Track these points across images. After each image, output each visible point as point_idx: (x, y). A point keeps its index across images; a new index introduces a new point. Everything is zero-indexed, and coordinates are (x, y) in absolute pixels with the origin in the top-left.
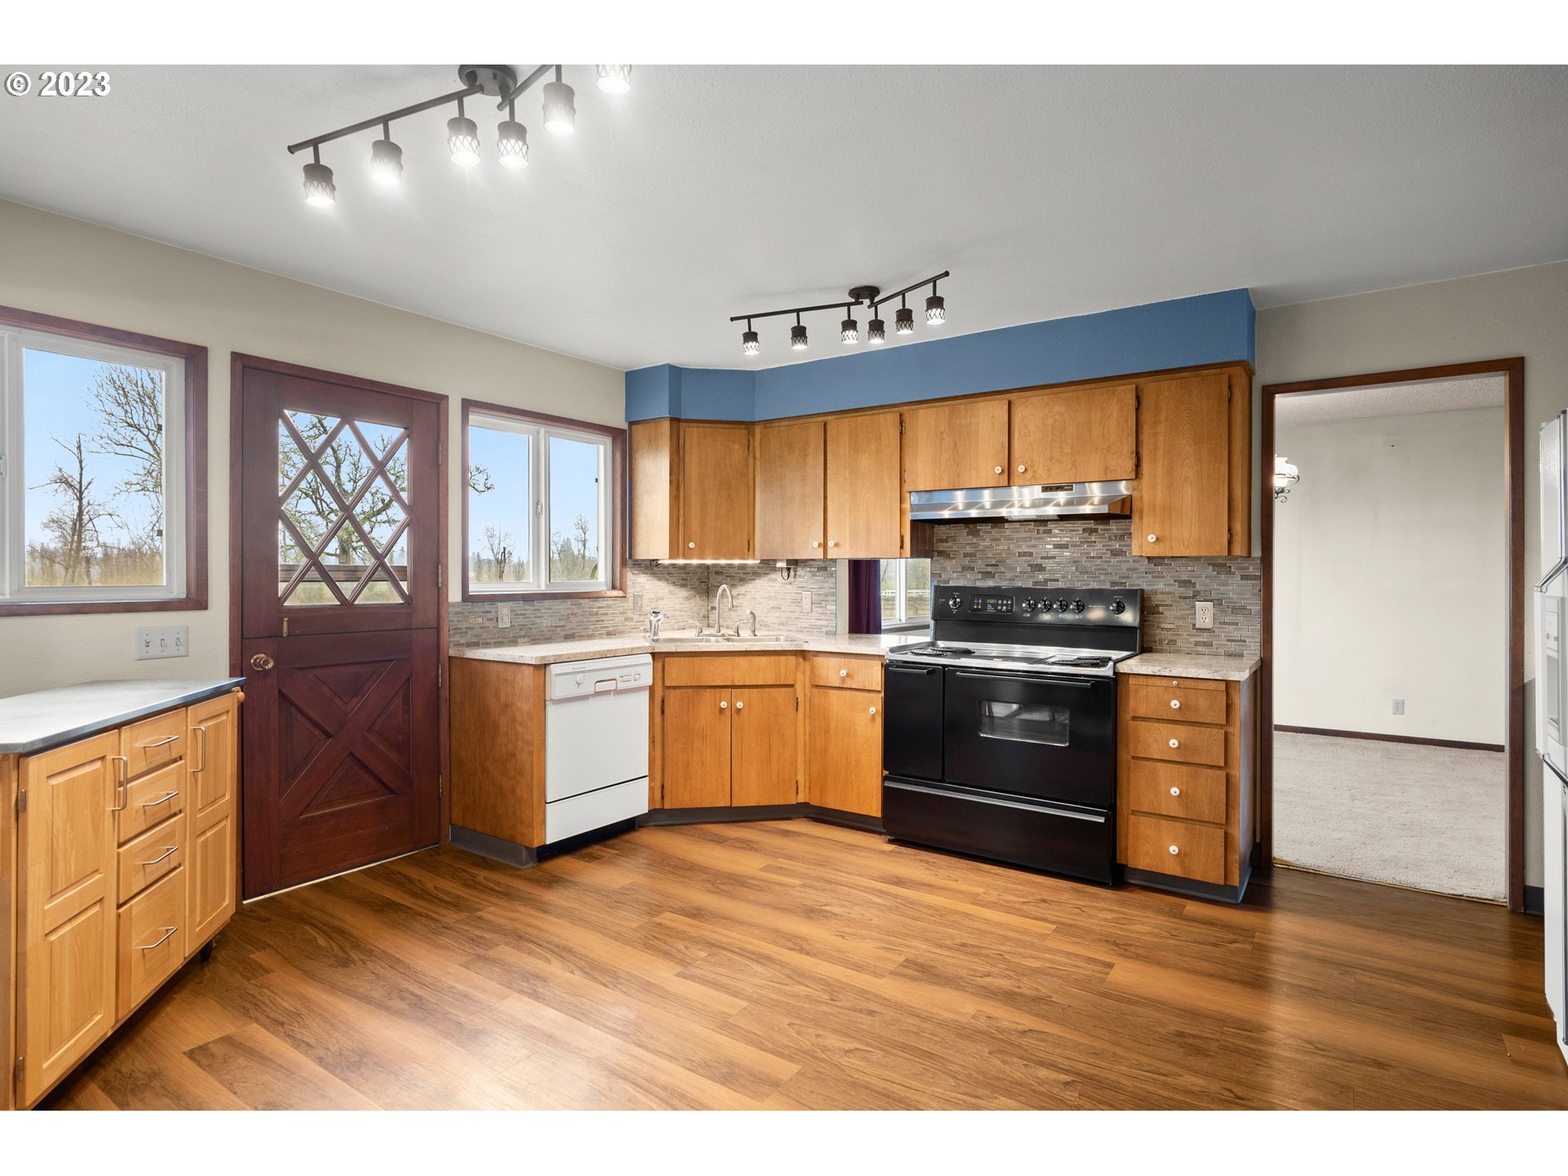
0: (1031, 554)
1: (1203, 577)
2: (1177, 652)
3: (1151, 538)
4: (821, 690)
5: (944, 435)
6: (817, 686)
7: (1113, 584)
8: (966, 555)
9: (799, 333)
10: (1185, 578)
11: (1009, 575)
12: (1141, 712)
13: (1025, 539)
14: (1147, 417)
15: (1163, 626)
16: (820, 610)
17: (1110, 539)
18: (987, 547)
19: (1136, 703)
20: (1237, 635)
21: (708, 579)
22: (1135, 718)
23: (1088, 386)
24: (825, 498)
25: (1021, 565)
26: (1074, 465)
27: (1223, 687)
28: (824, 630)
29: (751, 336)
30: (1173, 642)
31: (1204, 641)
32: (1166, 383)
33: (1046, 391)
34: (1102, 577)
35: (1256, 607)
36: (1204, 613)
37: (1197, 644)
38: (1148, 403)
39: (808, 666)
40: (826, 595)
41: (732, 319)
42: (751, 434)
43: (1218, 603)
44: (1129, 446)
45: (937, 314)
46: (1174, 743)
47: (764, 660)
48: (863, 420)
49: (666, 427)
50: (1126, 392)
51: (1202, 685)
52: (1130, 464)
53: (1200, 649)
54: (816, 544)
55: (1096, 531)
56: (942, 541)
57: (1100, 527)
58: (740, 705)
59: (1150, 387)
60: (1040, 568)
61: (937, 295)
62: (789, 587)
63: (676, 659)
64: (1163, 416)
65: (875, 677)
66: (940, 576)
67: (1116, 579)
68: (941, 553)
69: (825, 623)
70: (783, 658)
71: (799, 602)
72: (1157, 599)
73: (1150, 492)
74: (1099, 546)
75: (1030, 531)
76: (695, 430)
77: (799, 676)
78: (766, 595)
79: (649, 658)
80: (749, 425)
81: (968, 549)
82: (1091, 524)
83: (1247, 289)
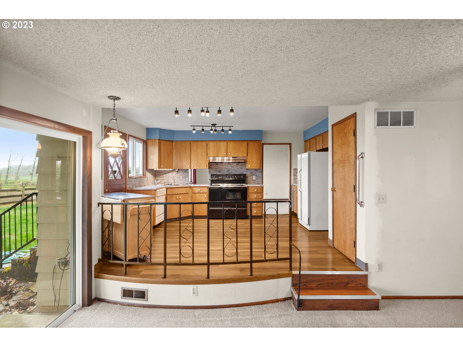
0: (227, 168)
1: (254, 172)
2: (250, 184)
3: (249, 166)
4: (194, 194)
5: (215, 147)
6: (193, 193)
7: (241, 173)
8: (215, 168)
9: (203, 130)
10: (251, 172)
11: (223, 172)
12: (251, 192)
13: (226, 166)
14: (249, 147)
15: (248, 180)
16: (184, 179)
17: (240, 166)
18: (219, 167)
19: (250, 191)
20: (259, 181)
21: (155, 173)
22: (250, 193)
23: (240, 141)
24: (191, 157)
25: (226, 170)
26: (238, 153)
27: (261, 187)
28: (185, 183)
29: (194, 129)
30: (250, 182)
31: (254, 181)
32: (251, 142)
33: (233, 141)
34: (239, 172)
35: (261, 176)
36: (254, 178)
37: (253, 182)
38: (249, 145)
39: (191, 189)
40: (186, 176)
41: (191, 126)
42: (173, 143)
43: (256, 176)
44: (246, 151)
45: (230, 132)
46: (255, 196)
47: (184, 189)
48: (199, 143)
49: (157, 141)
50: (246, 143)
51: (259, 187)
52: (246, 154)
53: (253, 183)
54: (188, 166)
55: (238, 164)
56: (211, 166)
57: (239, 164)
58: (180, 197)
59: (249, 143)
60: (229, 171)
62: (177, 175)
63: (169, 189)
64: (251, 147)
65: (206, 190)
66: (210, 172)
67: (241, 172)
68: (210, 168)
69: (186, 182)
70: (187, 188)
71: (179, 178)
72: (247, 176)
73: (249, 159)
74: (239, 167)
75: (227, 164)
76: (162, 142)
77: (190, 192)
78: (171, 177)
79: (165, 189)
80: (172, 141)
81: (216, 167)
82: (237, 163)
83: (262, 130)
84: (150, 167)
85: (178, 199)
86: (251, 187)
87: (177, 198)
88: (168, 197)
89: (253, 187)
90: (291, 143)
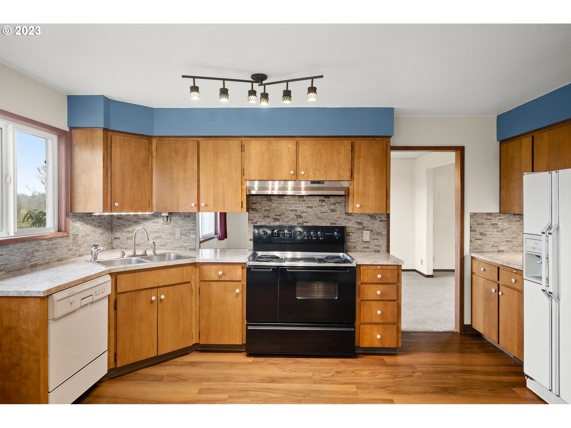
0: (296, 211)
1: (366, 222)
2: (356, 251)
3: (358, 206)
4: (207, 283)
5: (265, 154)
6: (203, 281)
7: (331, 224)
8: (265, 210)
9: (224, 92)
10: (359, 221)
11: (286, 220)
12: (365, 280)
13: (294, 204)
14: (356, 155)
15: (351, 241)
16: (186, 238)
17: (330, 204)
18: (276, 207)
19: (364, 277)
20: (378, 244)
21: (112, 221)
22: (362, 284)
23: (331, 139)
24: (198, 181)
25: (292, 215)
26: (326, 172)
27: (396, 267)
28: (188, 248)
29: (195, 89)
30: (355, 247)
31: (366, 247)
32: (363, 141)
33: (314, 139)
34: (327, 221)
35: (385, 233)
36: (367, 235)
37: (364, 248)
38: (356, 149)
39: (197, 270)
40: (190, 230)
41: (183, 76)
42: (150, 143)
43: (371, 231)
44: (348, 166)
45: (313, 96)
46: (379, 292)
47: (175, 270)
48: (220, 142)
49: (100, 134)
50: (347, 143)
51: (389, 267)
52: (349, 174)
53: (365, 250)
54: (193, 205)
55: (324, 201)
56: (254, 203)
57: (326, 199)
58: (163, 297)
59: (357, 142)
60: (300, 217)
61: (313, 86)
62: (167, 226)
63: (124, 275)
64: (362, 155)
65: (240, 274)
66: (253, 220)
67: (333, 222)
68: (253, 209)
69: (189, 244)
70: (185, 268)
71: (173, 234)
72: (348, 230)
73: (357, 186)
74: (326, 207)
75: (295, 200)
76: (118, 137)
77: (193, 277)
78: (152, 231)
79: (108, 278)
80: (149, 138)
81: (267, 208)
82: (322, 198)
83: (393, 108)
84: (80, 208)
85: (156, 303)
86: (366, 267)
87: (152, 302)
88: (123, 300)
89: (372, 267)
90: (464, 147)
